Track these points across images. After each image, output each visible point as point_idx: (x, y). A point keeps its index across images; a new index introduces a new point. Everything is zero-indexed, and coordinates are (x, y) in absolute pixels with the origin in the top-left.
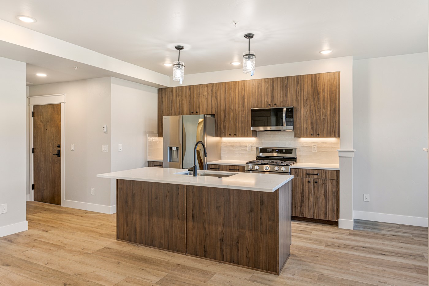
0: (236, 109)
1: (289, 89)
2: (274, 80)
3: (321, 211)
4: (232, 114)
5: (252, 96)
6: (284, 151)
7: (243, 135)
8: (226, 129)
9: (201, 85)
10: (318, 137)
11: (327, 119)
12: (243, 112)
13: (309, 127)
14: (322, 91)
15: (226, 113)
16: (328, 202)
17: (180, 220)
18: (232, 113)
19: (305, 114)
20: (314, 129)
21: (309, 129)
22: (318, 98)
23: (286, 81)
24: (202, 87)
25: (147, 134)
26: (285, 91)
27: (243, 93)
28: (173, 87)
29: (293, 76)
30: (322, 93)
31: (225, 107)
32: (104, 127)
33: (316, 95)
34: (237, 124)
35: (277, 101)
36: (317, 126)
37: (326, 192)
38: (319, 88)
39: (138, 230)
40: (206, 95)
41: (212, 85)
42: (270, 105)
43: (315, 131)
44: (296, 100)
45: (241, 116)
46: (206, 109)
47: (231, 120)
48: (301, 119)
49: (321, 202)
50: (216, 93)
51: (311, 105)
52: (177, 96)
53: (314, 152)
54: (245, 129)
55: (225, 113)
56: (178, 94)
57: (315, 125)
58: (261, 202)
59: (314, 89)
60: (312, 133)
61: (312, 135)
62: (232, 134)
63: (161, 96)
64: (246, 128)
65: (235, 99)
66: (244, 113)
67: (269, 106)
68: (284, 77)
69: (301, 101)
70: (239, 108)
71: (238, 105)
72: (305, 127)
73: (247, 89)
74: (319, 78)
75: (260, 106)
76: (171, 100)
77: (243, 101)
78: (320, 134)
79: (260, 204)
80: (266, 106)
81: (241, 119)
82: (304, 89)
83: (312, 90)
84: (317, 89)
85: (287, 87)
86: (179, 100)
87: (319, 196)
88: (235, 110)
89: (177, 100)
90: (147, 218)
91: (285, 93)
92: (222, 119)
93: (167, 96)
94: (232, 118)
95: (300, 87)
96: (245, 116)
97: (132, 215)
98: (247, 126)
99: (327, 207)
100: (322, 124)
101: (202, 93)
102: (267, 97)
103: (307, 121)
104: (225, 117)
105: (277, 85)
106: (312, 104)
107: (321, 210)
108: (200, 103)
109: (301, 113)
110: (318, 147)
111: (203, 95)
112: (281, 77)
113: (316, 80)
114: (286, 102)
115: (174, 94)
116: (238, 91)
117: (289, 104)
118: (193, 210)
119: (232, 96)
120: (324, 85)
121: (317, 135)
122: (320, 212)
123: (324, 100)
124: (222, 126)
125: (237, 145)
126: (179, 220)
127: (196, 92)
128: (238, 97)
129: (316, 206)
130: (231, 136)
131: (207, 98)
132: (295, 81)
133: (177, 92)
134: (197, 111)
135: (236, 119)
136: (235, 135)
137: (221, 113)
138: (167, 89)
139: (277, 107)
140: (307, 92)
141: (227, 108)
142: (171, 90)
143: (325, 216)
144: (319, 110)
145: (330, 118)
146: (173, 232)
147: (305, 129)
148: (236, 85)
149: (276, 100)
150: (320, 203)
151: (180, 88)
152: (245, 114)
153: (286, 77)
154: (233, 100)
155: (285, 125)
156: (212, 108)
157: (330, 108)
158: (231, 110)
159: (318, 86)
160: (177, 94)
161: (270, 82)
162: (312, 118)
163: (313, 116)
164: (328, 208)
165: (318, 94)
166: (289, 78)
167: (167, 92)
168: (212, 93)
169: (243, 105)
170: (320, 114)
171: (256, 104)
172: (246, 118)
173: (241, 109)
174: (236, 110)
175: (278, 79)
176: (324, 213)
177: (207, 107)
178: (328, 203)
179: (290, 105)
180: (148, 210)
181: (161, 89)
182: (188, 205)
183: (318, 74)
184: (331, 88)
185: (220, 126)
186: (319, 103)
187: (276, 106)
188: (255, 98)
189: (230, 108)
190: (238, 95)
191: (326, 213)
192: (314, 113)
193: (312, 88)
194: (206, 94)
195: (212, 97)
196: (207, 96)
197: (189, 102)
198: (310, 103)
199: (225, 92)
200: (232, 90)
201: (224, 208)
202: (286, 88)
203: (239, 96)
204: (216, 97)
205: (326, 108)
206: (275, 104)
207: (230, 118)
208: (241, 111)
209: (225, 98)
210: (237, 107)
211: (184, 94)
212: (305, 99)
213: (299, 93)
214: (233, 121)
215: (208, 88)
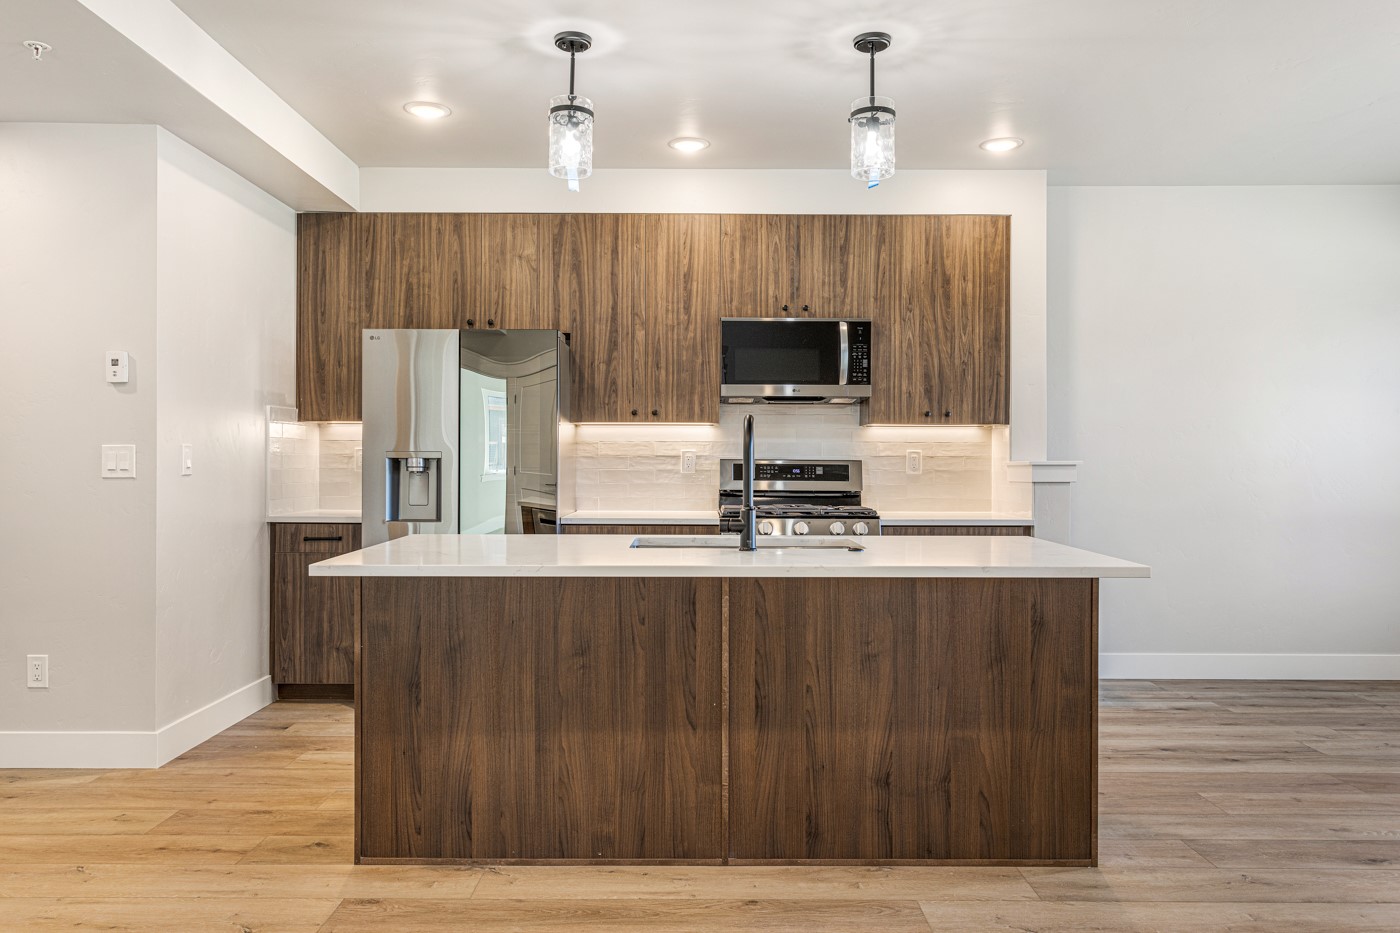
0: (660, 315)
1: (851, 257)
2: (802, 223)
4: (640, 335)
5: (721, 274)
6: (820, 471)
7: (686, 414)
8: (616, 391)
9: (511, 217)
10: (947, 422)
11: (974, 364)
12: (687, 329)
13: (919, 388)
14: (957, 272)
15: (617, 331)
17: (699, 731)
18: (643, 333)
19: (905, 345)
20: (935, 395)
21: (918, 398)
22: (947, 297)
23: (844, 230)
24: (515, 222)
25: (268, 407)
26: (838, 264)
27: (686, 261)
28: (375, 215)
29: (866, 216)
30: (959, 280)
31: (614, 308)
32: (115, 363)
33: (940, 285)
34: (663, 372)
35: (812, 296)
36: (942, 387)
38: (948, 262)
39: (480, 799)
40: (534, 257)
41: (557, 222)
42: (785, 309)
43: (935, 404)
44: (876, 299)
45: (678, 344)
46: (532, 312)
47: (636, 357)
48: (892, 363)
50: (575, 252)
51: (922, 317)
52: (398, 250)
53: (912, 473)
54: (692, 393)
55: (614, 331)
56: (402, 244)
57: (935, 381)
58: (1034, 623)
59: (934, 264)
60: (926, 409)
61: (927, 417)
62: (640, 411)
63: (316, 244)
64: (698, 388)
65: (652, 279)
66: (691, 335)
67: (784, 313)
68: (835, 216)
69: (892, 303)
70: (670, 316)
71: (665, 304)
72: (904, 388)
73: (700, 246)
74: (948, 229)
75: (749, 312)
76: (366, 267)
77: (685, 288)
78: (951, 410)
79: (1032, 631)
80: (771, 312)
81: (678, 354)
82: (901, 264)
83: (926, 268)
84: (943, 265)
85: (844, 249)
86: (405, 270)
88: (652, 320)
89: (398, 267)
90: (530, 742)
91: (838, 273)
92: (601, 354)
93: (344, 250)
94: (642, 349)
95: (890, 255)
96: (694, 346)
98: (702, 383)
100: (959, 379)
101: (514, 248)
102: (776, 282)
103: (910, 370)
104: (613, 345)
105: (812, 242)
106: (928, 312)
108: (504, 288)
109: (893, 343)
110: (926, 458)
111: (520, 257)
112: (825, 216)
113: (941, 237)
114: (843, 302)
115: (384, 243)
116: (665, 251)
117: (851, 311)
118: (760, 681)
119: (643, 268)
120: (966, 255)
121: (943, 418)
123: (964, 304)
124: (599, 380)
125: (640, 453)
126: (694, 729)
127: (486, 243)
128: (668, 272)
130: (637, 418)
131: (536, 270)
132: (874, 233)
133: (398, 236)
134: (493, 318)
135: (657, 353)
136: (655, 413)
137: (597, 332)
138: (347, 219)
139: (809, 316)
140: (912, 272)
141: (619, 311)
142: (365, 223)
144: (949, 334)
145: (982, 360)
146: (667, 782)
147: (904, 397)
148: (656, 229)
149: (808, 294)
151: (413, 222)
152: (695, 338)
153: (841, 216)
154: (647, 284)
155: (843, 380)
156: (557, 310)
157: (982, 331)
158: (637, 321)
159: (948, 257)
160: (398, 247)
161: (788, 229)
162: (926, 360)
163: (931, 354)
165: (947, 281)
166: (853, 220)
167: (346, 232)
168: (560, 252)
169: (685, 303)
170: (953, 348)
172: (695, 353)
173: (678, 319)
174: (660, 319)
175: (816, 219)
177: (538, 303)
179: (855, 312)
180: (538, 707)
181: (319, 218)
182: (735, 665)
183: (946, 216)
184: (985, 266)
185: (593, 379)
186: (947, 313)
187: (806, 313)
188: (731, 282)
189: (634, 314)
190: (668, 267)
192: (933, 342)
193: (927, 262)
194: (530, 251)
195: (557, 265)
196: (538, 260)
197: (456, 281)
198: (920, 309)
199: (615, 251)
200: (643, 247)
201: (895, 659)
202: (842, 255)
203: (671, 269)
204: (576, 268)
205: (969, 329)
206: (806, 309)
207: (633, 351)
208: (678, 324)
209: (612, 274)
210: (661, 312)
211: (430, 246)
212: (905, 295)
213: (887, 274)
214: (646, 363)
215: (538, 229)
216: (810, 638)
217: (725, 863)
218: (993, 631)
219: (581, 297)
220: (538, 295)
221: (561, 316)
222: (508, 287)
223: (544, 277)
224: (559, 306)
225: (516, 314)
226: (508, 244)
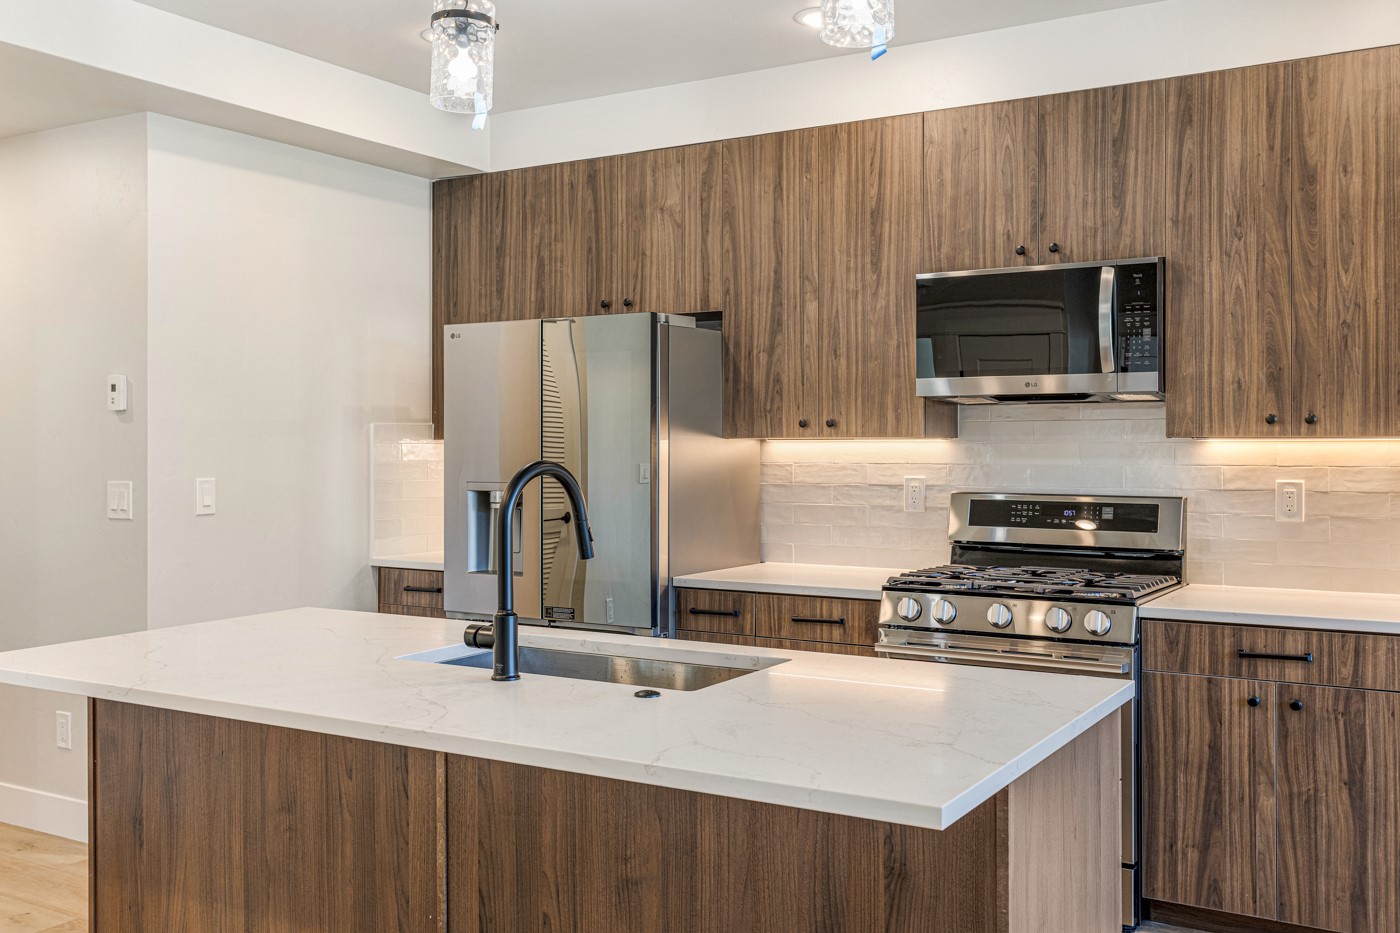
0: (838, 278)
1: (1132, 154)
2: (1049, 107)
3: (1328, 884)
4: (812, 308)
5: (924, 206)
7: (875, 425)
8: (780, 393)
9: (650, 156)
10: (1312, 434)
11: (1365, 323)
12: (875, 295)
13: (1256, 374)
14: (1331, 159)
15: (781, 304)
16: (1371, 826)
18: (815, 304)
19: (1229, 299)
20: (1287, 385)
21: (1254, 389)
22: (1311, 206)
23: (1119, 110)
24: (656, 161)
25: (372, 425)
26: (1109, 169)
27: (874, 192)
28: (505, 173)
29: (1158, 82)
30: (1333, 174)
31: (777, 271)
32: (113, 388)
33: (1296, 185)
34: (843, 361)
35: (1065, 227)
36: (1301, 369)
37: (1362, 770)
38: (1311, 144)
40: (678, 208)
41: (705, 155)
42: (1022, 252)
43: (1288, 401)
44: (1175, 222)
45: (863, 319)
46: (677, 286)
47: (806, 340)
48: (1207, 331)
49: (1329, 827)
50: (727, 195)
51: (1263, 246)
52: (529, 216)
53: (1287, 520)
54: (883, 393)
55: (777, 304)
56: (533, 206)
57: (1287, 360)
58: (890, 871)
59: (1284, 149)
60: (1271, 410)
61: (1272, 424)
62: (813, 422)
63: (449, 218)
64: (892, 384)
65: (827, 224)
66: (881, 303)
67: (1021, 259)
68: (1104, 90)
69: (1206, 226)
70: (852, 277)
71: (845, 259)
72: (1229, 374)
73: (893, 166)
74: (1312, 82)
75: (967, 261)
76: (496, 242)
77: (873, 233)
78: (1319, 413)
79: (887, 887)
80: (1001, 259)
81: (863, 334)
82: (1221, 156)
83: (1270, 158)
84: (1302, 148)
85: (1120, 143)
86: (537, 240)
87: (1316, 790)
88: (827, 286)
89: (529, 237)
91: (1110, 183)
92: (761, 340)
93: (475, 221)
94: (814, 328)
95: (1202, 143)
96: (886, 320)
97: (164, 898)
98: (898, 376)
99: (1364, 857)
100: (1334, 353)
101: (655, 199)
102: (1008, 210)
103: (1239, 343)
104: (777, 325)
105: (1066, 138)
106: (1274, 236)
107: (1327, 875)
108: (644, 254)
109: (1207, 296)
110: (1311, 494)
111: (662, 209)
112: (1086, 92)
113: (1299, 100)
114: (1118, 232)
115: (514, 209)
116: (845, 179)
117: (1132, 246)
118: (485, 894)
119: (815, 207)
120: (1348, 126)
121: (1304, 425)
122: (1323, 887)
123: (1345, 216)
124: (759, 377)
125: (849, 480)
127: (621, 196)
128: (848, 210)
129: (1295, 848)
130: (808, 431)
131: (681, 226)
132: (1172, 108)
133: (528, 198)
134: (631, 298)
135: (835, 333)
136: (831, 424)
137: (756, 306)
138: (477, 183)
139: (1062, 261)
140: (1242, 168)
141: (784, 274)
142: (496, 185)
143: (1354, 913)
144: (1314, 274)
145: (1382, 317)
147: (1229, 389)
148: (832, 148)
149: (1060, 223)
150: (1322, 833)
151: (543, 177)
152: (887, 306)
153: (1114, 88)
154: (821, 232)
155: (1108, 365)
156: (706, 280)
157: (1381, 263)
158: (808, 287)
159: (1311, 133)
160: (528, 211)
161: (1026, 121)
162: (1271, 323)
163: (1280, 312)
164: (1375, 863)
165: (1310, 178)
166: (1134, 92)
167: (477, 200)
168: (709, 197)
169: (873, 254)
170: (1322, 299)
171: (945, 250)
172: (887, 331)
173: (863, 280)
174: (837, 283)
175: (1072, 98)
176: (1348, 894)
177: (683, 271)
178: (1370, 834)
179: (1139, 248)
180: (246, 874)
181: (450, 182)
182: (454, 861)
183: (1308, 60)
184: (1387, 142)
185: (751, 376)
186: (1312, 235)
187: (1057, 256)
188: (940, 217)
189: (804, 278)
190: (848, 202)
191: (1363, 891)
192: (1284, 290)
193: (1271, 148)
194: (673, 200)
195: (705, 217)
196: (683, 211)
197: (590, 250)
198: (1258, 233)
199: (778, 186)
200: (815, 175)
201: (665, 894)
202: (1116, 153)
203: (854, 205)
204: (729, 217)
205: (1356, 260)
206: (1055, 249)
207: (802, 333)
208: (864, 288)
210: (840, 272)
211: (562, 206)
212: (1228, 210)
213: (1196, 176)
214: (820, 349)
215: (683, 167)
216: (547, 837)
218: (819, 873)
219: (736, 258)
220: (683, 260)
221: (711, 288)
222: (648, 253)
223: (690, 235)
224: (709, 274)
225: (658, 290)
226: (648, 193)
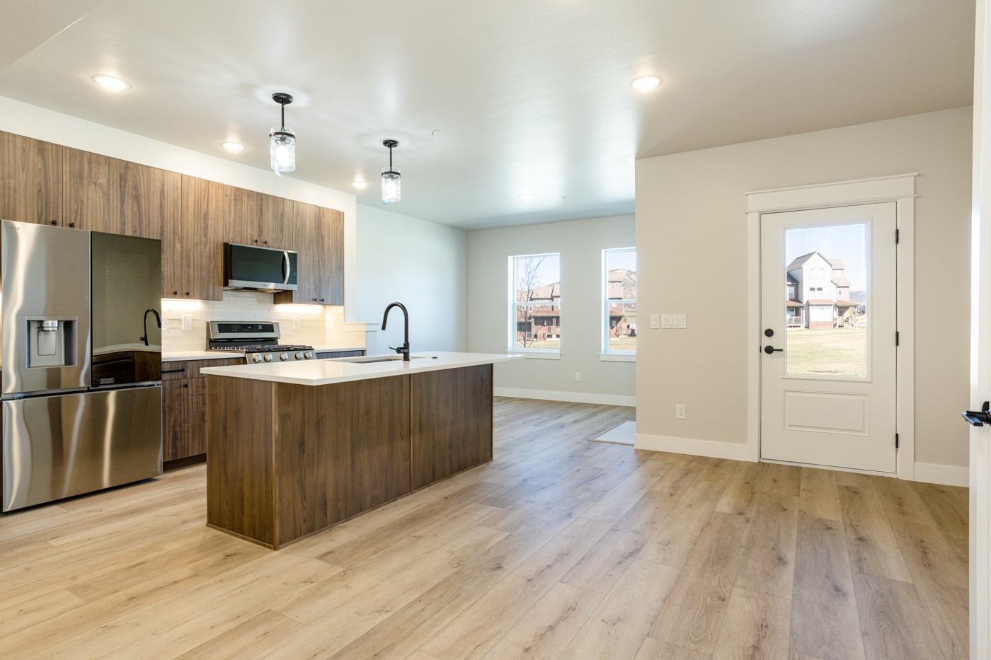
1: (285, 219)
2: (263, 197)
4: (178, 246)
5: (224, 217)
6: (260, 328)
7: (205, 295)
9: (87, 155)
10: (323, 304)
12: (205, 246)
13: (312, 287)
14: (326, 234)
17: (404, 440)
18: (180, 245)
19: (307, 266)
20: (318, 290)
21: (312, 291)
22: (323, 245)
23: (282, 205)
24: (90, 159)
26: (279, 222)
27: (205, 207)
29: (291, 200)
30: (327, 238)
31: (162, 228)
33: (320, 239)
34: (192, 270)
35: (268, 235)
36: (321, 287)
38: (323, 229)
39: (330, 495)
40: (105, 186)
41: (122, 166)
42: (256, 241)
43: (318, 295)
45: (200, 254)
47: (176, 259)
48: (302, 274)
50: (135, 188)
51: (313, 254)
53: (295, 328)
54: (208, 284)
57: (318, 284)
59: (318, 229)
60: (314, 297)
61: (315, 301)
62: (178, 292)
64: (212, 281)
65: (185, 214)
66: (207, 250)
67: (255, 243)
68: (278, 197)
69: (303, 246)
70: (196, 237)
71: (192, 230)
72: (307, 287)
73: (213, 200)
74: (323, 214)
75: (239, 241)
77: (205, 222)
78: (324, 299)
80: (249, 243)
81: (200, 260)
82: (305, 226)
83: (315, 230)
84: (321, 230)
85: (282, 215)
88: (185, 239)
91: (280, 226)
94: (179, 255)
95: (301, 222)
96: (209, 257)
100: (327, 284)
101: (90, 176)
102: (252, 227)
103: (309, 279)
105: (268, 208)
106: (316, 251)
108: (82, 202)
109: (302, 265)
110: (301, 321)
111: (95, 183)
112: (274, 196)
113: (321, 217)
114: (282, 242)
116: (193, 198)
117: (285, 246)
119: (180, 206)
120: (329, 227)
121: (321, 302)
123: (329, 250)
127: (66, 168)
128: (194, 213)
130: (177, 296)
131: (108, 195)
132: (295, 209)
134: (74, 223)
135: (188, 258)
136: (188, 294)
139: (266, 247)
141: (165, 230)
144: (323, 263)
146: (394, 465)
147: (307, 291)
148: (187, 184)
149: (266, 235)
152: (210, 251)
154: (182, 216)
155: (286, 281)
157: (335, 262)
158: (176, 238)
159: (323, 226)
161: (257, 200)
162: (315, 274)
163: (317, 271)
165: (323, 238)
166: (286, 201)
168: (125, 186)
169: (204, 230)
170: (325, 270)
171: (231, 235)
172: (210, 260)
173: (200, 239)
174: (190, 238)
175: (270, 197)
177: (109, 216)
179: (289, 248)
183: (323, 207)
184: (335, 233)
186: (323, 253)
187: (265, 245)
188: (229, 223)
189: (175, 233)
190: (194, 208)
192: (317, 266)
193: (315, 228)
194: (103, 180)
195: (123, 195)
196: (109, 188)
198: (313, 250)
199: (162, 192)
200: (179, 193)
203: (197, 210)
204: (137, 199)
205: (331, 261)
206: (266, 243)
207: (174, 256)
208: (200, 242)
209: (161, 206)
210: (191, 235)
211: (15, 159)
212: (307, 242)
213: (300, 231)
214: (182, 264)
215: (109, 167)
216: (433, 394)
217: (412, 493)
218: (473, 383)
219: (140, 217)
220: (109, 211)
221: (126, 228)
222: (85, 202)
223: (113, 200)
224: (125, 221)
225: (92, 222)
226: (85, 173)
